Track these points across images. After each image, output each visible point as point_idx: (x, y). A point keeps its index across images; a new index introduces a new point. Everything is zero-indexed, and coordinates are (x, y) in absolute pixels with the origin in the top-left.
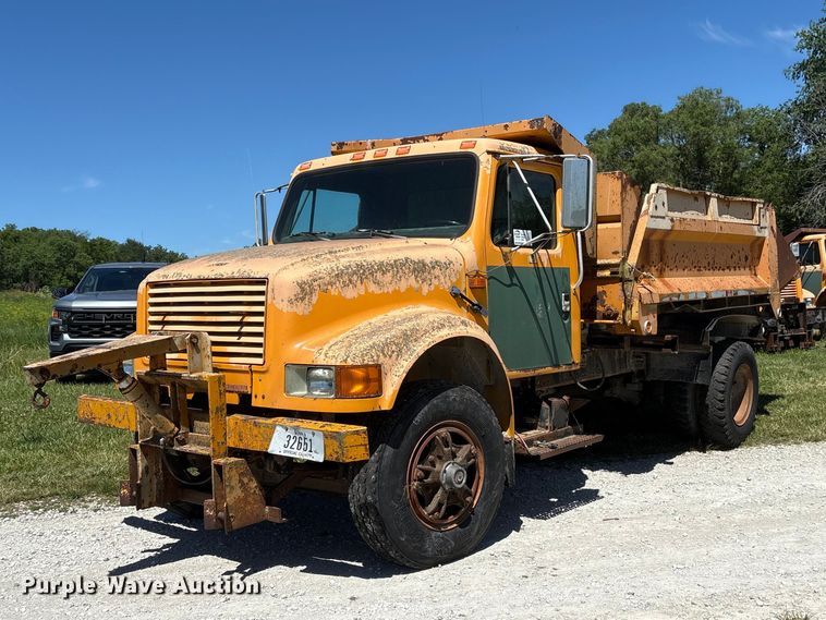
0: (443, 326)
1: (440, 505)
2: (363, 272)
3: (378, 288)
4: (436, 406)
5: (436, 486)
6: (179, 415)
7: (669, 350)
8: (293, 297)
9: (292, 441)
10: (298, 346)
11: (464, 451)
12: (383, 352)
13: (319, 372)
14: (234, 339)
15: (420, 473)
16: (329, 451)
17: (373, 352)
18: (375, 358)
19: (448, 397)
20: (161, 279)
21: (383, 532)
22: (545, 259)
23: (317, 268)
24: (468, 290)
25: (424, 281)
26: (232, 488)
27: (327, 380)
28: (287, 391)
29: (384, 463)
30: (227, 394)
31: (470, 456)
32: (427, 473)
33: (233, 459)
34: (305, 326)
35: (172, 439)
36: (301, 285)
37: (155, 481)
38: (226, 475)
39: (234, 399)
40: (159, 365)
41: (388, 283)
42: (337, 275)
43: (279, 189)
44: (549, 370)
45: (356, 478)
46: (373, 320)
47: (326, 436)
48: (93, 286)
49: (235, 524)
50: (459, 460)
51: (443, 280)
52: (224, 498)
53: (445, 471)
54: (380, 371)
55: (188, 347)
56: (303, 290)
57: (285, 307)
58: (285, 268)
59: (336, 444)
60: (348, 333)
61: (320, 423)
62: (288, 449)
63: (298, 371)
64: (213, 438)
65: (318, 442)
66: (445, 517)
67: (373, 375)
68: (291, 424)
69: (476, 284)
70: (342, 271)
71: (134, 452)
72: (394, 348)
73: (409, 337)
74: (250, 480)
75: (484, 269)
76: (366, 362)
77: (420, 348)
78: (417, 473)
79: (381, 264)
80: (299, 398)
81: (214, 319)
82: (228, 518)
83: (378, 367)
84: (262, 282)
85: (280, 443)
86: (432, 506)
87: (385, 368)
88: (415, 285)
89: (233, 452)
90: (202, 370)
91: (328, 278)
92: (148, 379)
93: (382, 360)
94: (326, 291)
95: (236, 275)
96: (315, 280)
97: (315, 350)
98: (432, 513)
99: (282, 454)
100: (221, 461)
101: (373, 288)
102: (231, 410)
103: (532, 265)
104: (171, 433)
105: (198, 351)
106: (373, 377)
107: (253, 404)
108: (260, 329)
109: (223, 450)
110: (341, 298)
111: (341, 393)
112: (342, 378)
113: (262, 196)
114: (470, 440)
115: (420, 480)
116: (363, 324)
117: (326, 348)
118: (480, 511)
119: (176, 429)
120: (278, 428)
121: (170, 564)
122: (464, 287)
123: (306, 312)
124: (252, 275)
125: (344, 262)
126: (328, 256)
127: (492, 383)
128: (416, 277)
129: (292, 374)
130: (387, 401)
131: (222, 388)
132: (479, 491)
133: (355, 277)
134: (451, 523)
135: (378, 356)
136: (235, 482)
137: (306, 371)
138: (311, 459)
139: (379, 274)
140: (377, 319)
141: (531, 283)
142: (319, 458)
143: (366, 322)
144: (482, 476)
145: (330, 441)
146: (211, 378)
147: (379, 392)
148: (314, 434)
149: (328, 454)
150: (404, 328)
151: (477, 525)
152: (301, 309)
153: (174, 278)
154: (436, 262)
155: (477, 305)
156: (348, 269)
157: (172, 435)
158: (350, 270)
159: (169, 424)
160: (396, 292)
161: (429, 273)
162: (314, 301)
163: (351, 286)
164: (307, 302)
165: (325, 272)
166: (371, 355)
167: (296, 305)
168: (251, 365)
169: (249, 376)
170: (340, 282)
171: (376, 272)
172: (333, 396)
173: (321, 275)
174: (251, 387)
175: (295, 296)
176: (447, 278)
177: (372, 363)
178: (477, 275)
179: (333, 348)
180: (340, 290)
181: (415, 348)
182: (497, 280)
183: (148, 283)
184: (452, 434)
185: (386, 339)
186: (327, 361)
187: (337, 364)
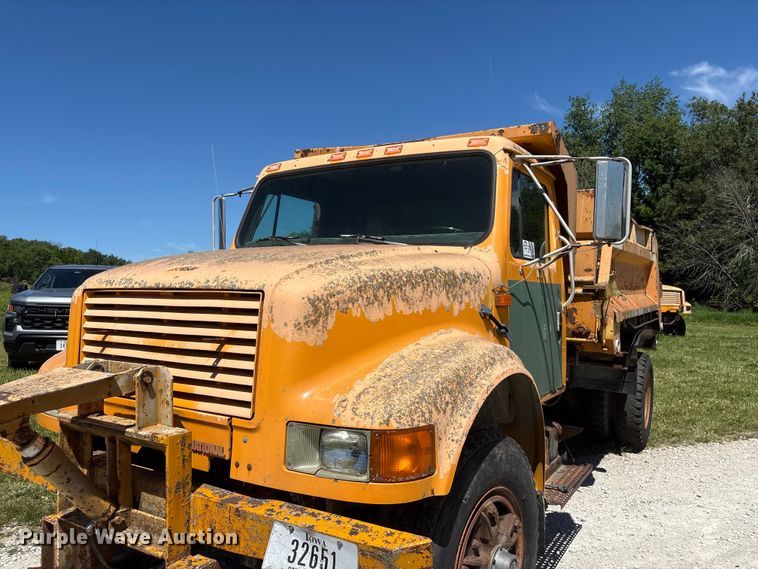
0: (494, 360)
2: (390, 285)
3: (407, 308)
4: (484, 471)
7: (620, 366)
8: (302, 321)
9: (300, 552)
10: (306, 395)
11: (507, 524)
12: (435, 405)
14: (206, 376)
17: (424, 407)
18: (427, 416)
19: (495, 456)
20: (103, 286)
22: (547, 274)
23: (334, 277)
24: (494, 309)
25: (455, 297)
28: (287, 465)
30: (194, 456)
31: (514, 530)
34: (317, 362)
35: (105, 524)
36: (313, 302)
39: (202, 464)
40: (93, 408)
41: (421, 301)
42: (360, 289)
43: (240, 193)
46: (405, 352)
47: (363, 553)
48: (50, 284)
50: (504, 540)
51: (473, 297)
54: (433, 436)
55: (137, 391)
56: (316, 309)
57: (288, 334)
58: (288, 277)
59: (381, 568)
61: (346, 523)
62: (296, 565)
63: (307, 433)
65: (348, 559)
67: (425, 442)
68: (300, 523)
69: (503, 302)
70: (366, 282)
71: (50, 527)
72: (448, 397)
73: (460, 383)
75: (507, 285)
76: (416, 423)
77: (478, 398)
79: (410, 275)
80: (309, 476)
81: (176, 344)
83: (430, 429)
84: (255, 295)
85: (281, 554)
87: (439, 428)
88: (447, 303)
90: (156, 421)
91: (348, 293)
92: (75, 427)
93: (435, 417)
94: (345, 311)
95: (212, 284)
96: (332, 295)
97: (334, 403)
101: (401, 307)
102: (199, 478)
103: (539, 281)
104: (104, 515)
105: (153, 395)
106: (423, 442)
108: (248, 365)
110: (364, 321)
111: (380, 472)
112: (381, 448)
113: (221, 201)
114: (511, 508)
116: (393, 358)
117: (351, 397)
119: (113, 509)
120: (278, 527)
122: (491, 306)
123: (320, 342)
124: (238, 286)
125: (365, 270)
126: (340, 262)
127: (511, 421)
128: (447, 293)
129: (297, 436)
130: (441, 483)
131: (187, 453)
133: (381, 291)
135: (430, 412)
139: (408, 288)
140: (410, 350)
143: (396, 356)
145: (370, 563)
147: (431, 469)
148: (340, 546)
150: (454, 365)
152: (313, 337)
153: (122, 286)
154: (466, 274)
155: (504, 328)
156: (372, 281)
157: (106, 519)
158: (375, 282)
159: (102, 501)
160: (427, 312)
161: (460, 288)
162: (330, 327)
163: (376, 303)
164: (320, 328)
165: (344, 284)
166: (422, 411)
167: (306, 331)
168: (232, 417)
169: (227, 433)
170: (363, 297)
171: (405, 285)
172: (365, 478)
173: (339, 288)
174: (231, 450)
175: (305, 318)
176: (477, 294)
177: (422, 424)
178: (502, 291)
179: (362, 398)
180: (363, 309)
181: (473, 397)
182: (517, 299)
183: (85, 290)
184: (496, 504)
185: (437, 384)
186: (358, 422)
187: (376, 426)
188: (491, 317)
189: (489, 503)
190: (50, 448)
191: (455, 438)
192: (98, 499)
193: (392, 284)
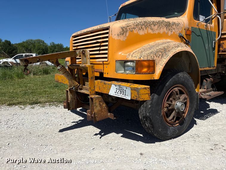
0: (179, 46)
1: (174, 117)
3: (152, 31)
4: (174, 79)
5: (173, 110)
6: (80, 80)
8: (119, 33)
9: (118, 91)
11: (183, 97)
12: (156, 55)
13: (129, 63)
14: (98, 52)
15: (167, 105)
16: (133, 96)
18: (153, 57)
19: (178, 75)
20: (76, 34)
21: (153, 127)
22: (209, 27)
23: (129, 22)
24: (185, 35)
25: (169, 30)
26: (96, 106)
27: (132, 67)
28: (116, 71)
29: (154, 100)
30: (95, 73)
31: (185, 99)
32: (170, 105)
33: (97, 96)
34: (125, 45)
35: (77, 88)
36: (122, 28)
37: (74, 101)
38: (94, 102)
39: (98, 74)
40: (74, 62)
41: (156, 30)
42: (136, 25)
44: (207, 68)
45: (142, 106)
46: (150, 44)
47: (132, 89)
49: (98, 119)
50: (181, 100)
51: (176, 30)
52: (93, 109)
53: (176, 105)
54: (154, 63)
55: (81, 55)
56: (123, 30)
57: (116, 37)
58: (116, 23)
59: (136, 93)
60: (140, 48)
61: (129, 84)
62: (116, 93)
63: (120, 63)
64: (90, 88)
65: (128, 91)
66: (175, 121)
67: (152, 65)
68: (118, 84)
69: (188, 33)
70: (139, 24)
71: (67, 91)
72: (160, 53)
73: (165, 51)
74: (103, 104)
75: (191, 28)
76: (149, 59)
77: (171, 54)
78: (166, 105)
79: (153, 22)
80: (121, 74)
81: (91, 46)
82: (95, 117)
83: (154, 61)
85: (113, 91)
86: (171, 117)
87: (157, 62)
88: (166, 31)
89: (97, 93)
90: (87, 63)
91: (133, 26)
92: (70, 67)
93: (155, 58)
94: (132, 31)
95: (99, 28)
96: (128, 27)
97: (127, 55)
98: (171, 120)
99: (114, 95)
100: (93, 96)
101: (150, 31)
102: (97, 78)
103: (205, 29)
104: (77, 85)
105: (85, 57)
106: (151, 65)
107: (104, 76)
108: (106, 47)
109: (94, 92)
110: (137, 35)
111: (138, 72)
112: (139, 65)
114: (185, 93)
115: (167, 108)
116: (147, 45)
117: (132, 53)
118: (187, 119)
119: (79, 85)
120: (113, 85)
121: (79, 129)
122: (183, 34)
123: (124, 40)
124: (104, 27)
125: (139, 20)
127: (190, 72)
128: (167, 28)
129: (118, 64)
130: (157, 75)
131: (93, 70)
132: (187, 112)
133: (143, 26)
134: (177, 124)
135: (154, 56)
136: (97, 104)
137: (124, 63)
138: (125, 98)
139: (153, 26)
140: (152, 43)
141: (205, 35)
142: (129, 98)
143: (147, 44)
144: (188, 106)
145: (133, 92)
146: (89, 66)
147: (153, 72)
148: (127, 88)
149: (132, 96)
150: (164, 46)
151: (186, 124)
152: (122, 38)
153: (80, 33)
154: (174, 23)
155: (188, 41)
156: (141, 23)
157: (77, 87)
158: (142, 23)
159: (76, 82)
160: (159, 33)
161: (171, 27)
162: (127, 35)
163: (142, 30)
164: (124, 36)
165: (132, 23)
166: (151, 56)
167: (120, 36)
168: (103, 61)
169: (103, 65)
170: (137, 28)
171: (152, 25)
172: (134, 73)
173: (130, 25)
174: (103, 70)
175: (120, 32)
176: (178, 29)
177: (151, 59)
178: (188, 30)
179: (135, 53)
180: (138, 31)
181: (169, 54)
182: (194, 33)
183: (72, 36)
184: (179, 90)
185: (157, 50)
186: (132, 59)
187: (137, 59)
188: (183, 37)
189: (176, 89)
190: (63, 67)
191: (162, 64)
192: (75, 81)
193: (147, 24)
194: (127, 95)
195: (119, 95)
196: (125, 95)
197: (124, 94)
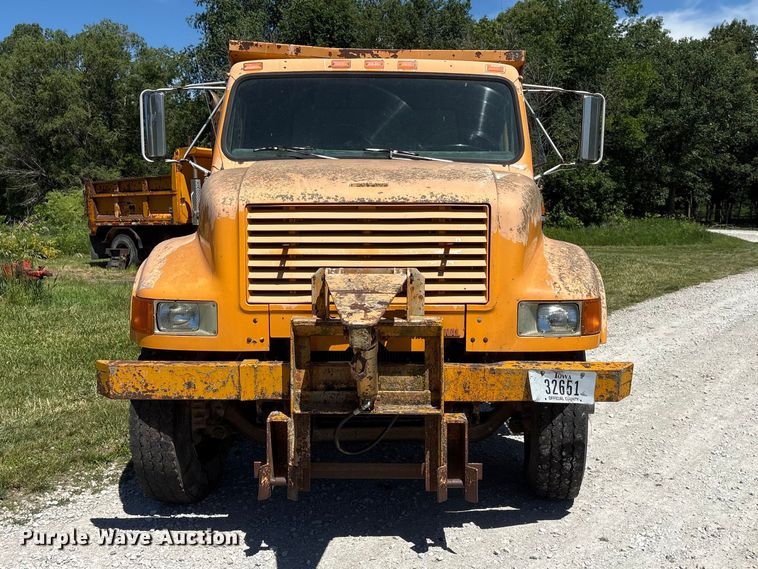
8: (521, 226)
13: (553, 309)
16: (601, 393)
28: (519, 333)
47: (599, 376)
56: (525, 217)
57: (514, 237)
59: (611, 383)
60: (551, 265)
68: (548, 367)
84: (481, 207)
85: (541, 390)
94: (531, 219)
96: (527, 207)
97: (550, 285)
107: (467, 350)
108: (480, 263)
112: (588, 313)
117: (557, 281)
120: (531, 373)
123: (526, 243)
124: (459, 199)
137: (537, 307)
138: (579, 402)
142: (588, 400)
149: (598, 394)
152: (524, 238)
164: (526, 232)
167: (523, 234)
168: (466, 304)
169: (462, 317)
172: (578, 333)
174: (465, 330)
179: (565, 281)
183: (248, 205)
187: (585, 298)
194: (583, 394)
195: (561, 399)
196: (577, 394)
197: (574, 392)
